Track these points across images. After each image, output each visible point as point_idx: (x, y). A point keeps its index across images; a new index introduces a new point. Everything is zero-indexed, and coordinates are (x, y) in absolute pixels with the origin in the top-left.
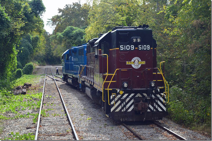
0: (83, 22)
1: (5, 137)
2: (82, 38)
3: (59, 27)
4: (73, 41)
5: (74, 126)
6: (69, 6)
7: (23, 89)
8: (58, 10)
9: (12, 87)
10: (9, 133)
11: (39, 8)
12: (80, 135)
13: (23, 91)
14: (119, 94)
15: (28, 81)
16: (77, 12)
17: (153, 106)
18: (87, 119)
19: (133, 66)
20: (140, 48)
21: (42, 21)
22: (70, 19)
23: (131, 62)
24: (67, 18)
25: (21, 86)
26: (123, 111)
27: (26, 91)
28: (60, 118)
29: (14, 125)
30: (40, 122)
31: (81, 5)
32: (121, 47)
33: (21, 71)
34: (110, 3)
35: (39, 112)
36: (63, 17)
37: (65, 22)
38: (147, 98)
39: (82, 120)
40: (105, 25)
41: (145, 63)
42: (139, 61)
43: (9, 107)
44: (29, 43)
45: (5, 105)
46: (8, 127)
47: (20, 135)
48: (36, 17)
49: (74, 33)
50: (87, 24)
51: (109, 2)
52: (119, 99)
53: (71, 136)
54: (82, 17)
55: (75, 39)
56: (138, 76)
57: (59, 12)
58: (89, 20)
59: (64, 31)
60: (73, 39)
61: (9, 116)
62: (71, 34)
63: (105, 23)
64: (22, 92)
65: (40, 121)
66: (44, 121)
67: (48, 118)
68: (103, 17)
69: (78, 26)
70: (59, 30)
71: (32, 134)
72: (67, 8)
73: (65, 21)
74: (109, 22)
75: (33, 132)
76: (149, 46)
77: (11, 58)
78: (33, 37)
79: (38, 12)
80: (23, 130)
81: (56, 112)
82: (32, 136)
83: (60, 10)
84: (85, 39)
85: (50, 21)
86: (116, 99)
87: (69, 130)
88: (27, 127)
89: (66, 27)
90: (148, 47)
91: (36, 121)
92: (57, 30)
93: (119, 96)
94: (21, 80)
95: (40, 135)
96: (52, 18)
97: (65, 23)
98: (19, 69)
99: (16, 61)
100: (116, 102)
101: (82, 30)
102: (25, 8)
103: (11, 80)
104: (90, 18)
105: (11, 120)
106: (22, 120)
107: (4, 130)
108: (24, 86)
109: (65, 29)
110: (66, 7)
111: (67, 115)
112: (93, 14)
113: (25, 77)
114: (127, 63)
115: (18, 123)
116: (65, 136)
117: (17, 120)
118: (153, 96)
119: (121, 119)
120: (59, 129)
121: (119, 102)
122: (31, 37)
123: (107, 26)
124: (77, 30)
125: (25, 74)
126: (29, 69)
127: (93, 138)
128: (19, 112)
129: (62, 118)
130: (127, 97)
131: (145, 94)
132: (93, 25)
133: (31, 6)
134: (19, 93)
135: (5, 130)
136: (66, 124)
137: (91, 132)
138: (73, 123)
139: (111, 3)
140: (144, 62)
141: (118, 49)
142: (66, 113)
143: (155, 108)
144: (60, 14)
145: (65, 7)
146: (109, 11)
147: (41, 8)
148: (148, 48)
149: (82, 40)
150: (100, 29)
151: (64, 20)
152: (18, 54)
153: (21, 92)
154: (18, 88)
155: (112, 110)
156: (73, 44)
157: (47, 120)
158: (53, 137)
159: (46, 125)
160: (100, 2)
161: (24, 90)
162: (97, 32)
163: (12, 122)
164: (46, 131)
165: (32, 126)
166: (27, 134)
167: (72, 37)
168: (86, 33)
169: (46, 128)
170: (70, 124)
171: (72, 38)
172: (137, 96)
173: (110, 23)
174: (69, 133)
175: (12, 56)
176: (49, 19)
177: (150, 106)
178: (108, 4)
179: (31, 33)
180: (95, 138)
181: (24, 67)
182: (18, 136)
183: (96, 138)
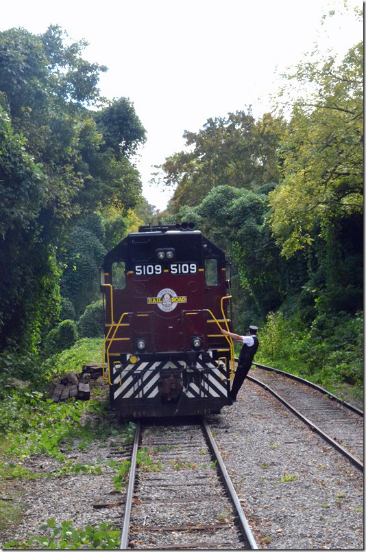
0: (261, 170)
1: (31, 535)
2: (260, 222)
3: (188, 190)
4: (233, 232)
5: (241, 502)
6: (218, 124)
7: (81, 385)
8: (184, 136)
9: (48, 378)
10: (43, 521)
11: (125, 132)
12: (262, 530)
13: (80, 389)
14: (129, 362)
15: (94, 357)
16: (243, 141)
17: (198, 385)
18: (282, 480)
19: (161, 306)
20: (174, 271)
21: (137, 173)
22: (223, 163)
23: (156, 299)
24: (212, 161)
25: (75, 372)
26: (137, 397)
27: (91, 388)
28: (196, 475)
29: (55, 495)
30: (135, 488)
31: (252, 120)
32: (137, 269)
33: (71, 327)
34: (347, 111)
35: (131, 455)
36: (200, 157)
37: (205, 173)
38: (188, 371)
39: (267, 482)
40: (331, 181)
41: (186, 299)
42: (171, 296)
43: (39, 440)
44: (98, 240)
45: (29, 433)
46: (37, 503)
47: (76, 527)
48: (118, 159)
49: (234, 206)
50: (275, 179)
51: (343, 108)
52: (130, 373)
53: (233, 533)
54: (257, 155)
55: (238, 226)
56: (172, 327)
57: (188, 143)
58: (281, 165)
59: (205, 200)
60: (231, 226)
61: (41, 467)
62: (225, 211)
63: (333, 171)
64: (79, 392)
65: (136, 483)
66: (148, 483)
67: (160, 476)
68: (324, 155)
69: (246, 184)
70: (189, 197)
71: (110, 526)
72: (212, 129)
73: (205, 170)
74: (345, 170)
75: (116, 520)
76: (195, 265)
77: (42, 287)
78: (108, 220)
79: (123, 144)
80: (84, 514)
81: (184, 456)
82: (113, 534)
83: (190, 137)
84: (271, 224)
85: (161, 170)
86: (124, 373)
87: (226, 515)
88: (97, 504)
89: (210, 189)
90: (193, 267)
91: (123, 485)
92: (182, 198)
93: (130, 367)
94: (74, 355)
95: (136, 530)
96: (165, 162)
97: (205, 176)
98: (66, 321)
99: (59, 298)
100: (124, 380)
101: (261, 198)
102: (85, 132)
103: (43, 357)
104: (282, 160)
105: (47, 481)
106: (80, 482)
107: (27, 513)
108: (83, 373)
109: (205, 194)
110: (209, 125)
111: (218, 465)
112: (295, 148)
113: (84, 347)
114: (150, 301)
115: (68, 491)
116: (213, 534)
117: (65, 481)
118: (199, 366)
119: (135, 413)
120: (196, 510)
121: (130, 379)
122: (103, 221)
123: (338, 182)
124: (244, 196)
125: (85, 335)
126: (97, 319)
127: (304, 540)
128: (69, 456)
129: (201, 474)
130: (147, 368)
131: (183, 363)
132: (294, 181)
133: (101, 127)
134: (70, 396)
135: (29, 511)
136: (217, 495)
137: (295, 520)
138: (238, 493)
139: (350, 110)
140: (183, 297)
141: (132, 272)
142: (214, 458)
143: (202, 389)
144: (192, 148)
145: (205, 128)
146: (343, 137)
147: (131, 131)
148: (193, 270)
149: (260, 228)
150: (317, 191)
151: (201, 166)
152: (64, 274)
153: (74, 392)
154: (66, 381)
155: (116, 394)
156: (232, 239)
157: (158, 483)
158: (176, 535)
159: (153, 497)
160: (314, 109)
161: (85, 387)
162: (306, 202)
163: (50, 485)
164: (155, 515)
165: (111, 500)
166: (96, 525)
167: (229, 218)
168: (271, 207)
169: (153, 506)
170: (228, 494)
171: (229, 223)
172: (166, 367)
173: (348, 174)
174: (225, 524)
175: (46, 281)
176: (156, 167)
177: (193, 386)
178: (342, 114)
179: (101, 211)
180: (310, 539)
181: (82, 313)
182: (70, 533)
183: (313, 541)
